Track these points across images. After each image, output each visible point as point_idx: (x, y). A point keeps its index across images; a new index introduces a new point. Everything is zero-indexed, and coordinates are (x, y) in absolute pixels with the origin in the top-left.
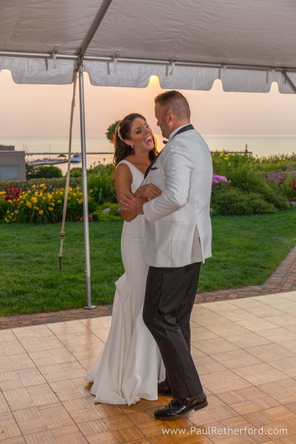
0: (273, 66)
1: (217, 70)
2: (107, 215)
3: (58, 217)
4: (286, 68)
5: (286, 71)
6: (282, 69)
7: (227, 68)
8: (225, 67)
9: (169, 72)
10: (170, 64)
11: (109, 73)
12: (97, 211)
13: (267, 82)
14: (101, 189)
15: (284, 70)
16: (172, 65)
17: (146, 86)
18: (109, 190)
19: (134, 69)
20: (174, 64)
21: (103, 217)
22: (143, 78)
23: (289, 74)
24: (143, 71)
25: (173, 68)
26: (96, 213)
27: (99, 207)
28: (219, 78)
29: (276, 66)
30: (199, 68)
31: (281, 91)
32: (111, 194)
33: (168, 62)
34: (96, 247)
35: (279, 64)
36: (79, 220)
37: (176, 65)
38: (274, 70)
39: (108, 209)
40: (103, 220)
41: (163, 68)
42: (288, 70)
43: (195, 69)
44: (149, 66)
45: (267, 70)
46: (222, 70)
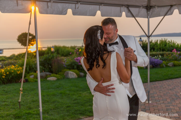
0: (124, 4)
1: (98, 6)
2: (33, 79)
3: (7, 81)
4: (129, 5)
5: (129, 7)
6: (127, 6)
7: (104, 5)
8: (103, 5)
9: (77, 7)
10: (77, 3)
11: (48, 8)
12: (27, 77)
13: (121, 12)
14: (28, 66)
15: (128, 6)
16: (78, 4)
17: (66, 14)
18: (32, 66)
19: (60, 6)
20: (79, 3)
21: (31, 80)
22: (64, 10)
23: (130, 8)
24: (64, 6)
25: (79, 5)
26: (27, 78)
27: (28, 75)
28: (99, 10)
29: (125, 4)
30: (90, 6)
31: (127, 16)
32: (33, 68)
33: (76, 2)
34: (33, 95)
35: (126, 3)
36: (18, 82)
37: (80, 4)
38: (124, 7)
39: (33, 76)
40: (31, 82)
41: (73, 5)
42: (130, 6)
43: (88, 6)
44: (67, 5)
45: (120, 7)
46: (101, 6)
